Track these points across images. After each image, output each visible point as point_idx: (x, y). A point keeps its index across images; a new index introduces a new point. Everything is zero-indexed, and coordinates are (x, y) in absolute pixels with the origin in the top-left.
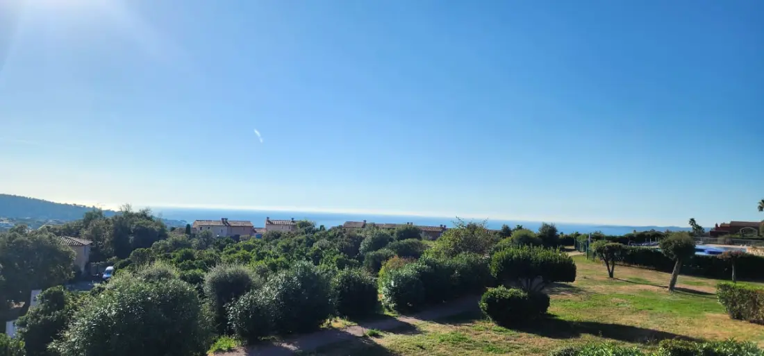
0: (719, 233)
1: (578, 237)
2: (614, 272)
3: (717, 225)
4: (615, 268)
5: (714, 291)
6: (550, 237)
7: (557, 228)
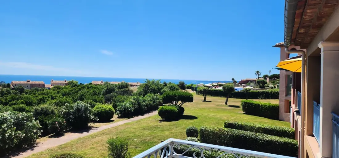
0: (242, 83)
1: (193, 86)
2: (206, 98)
3: (241, 80)
4: (207, 97)
5: (239, 104)
6: (182, 86)
7: (184, 82)
